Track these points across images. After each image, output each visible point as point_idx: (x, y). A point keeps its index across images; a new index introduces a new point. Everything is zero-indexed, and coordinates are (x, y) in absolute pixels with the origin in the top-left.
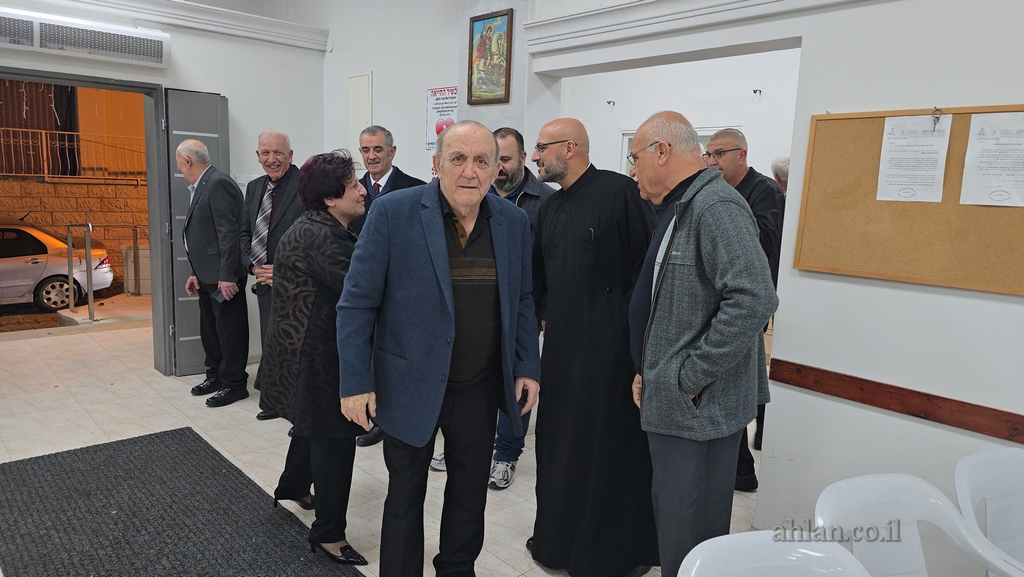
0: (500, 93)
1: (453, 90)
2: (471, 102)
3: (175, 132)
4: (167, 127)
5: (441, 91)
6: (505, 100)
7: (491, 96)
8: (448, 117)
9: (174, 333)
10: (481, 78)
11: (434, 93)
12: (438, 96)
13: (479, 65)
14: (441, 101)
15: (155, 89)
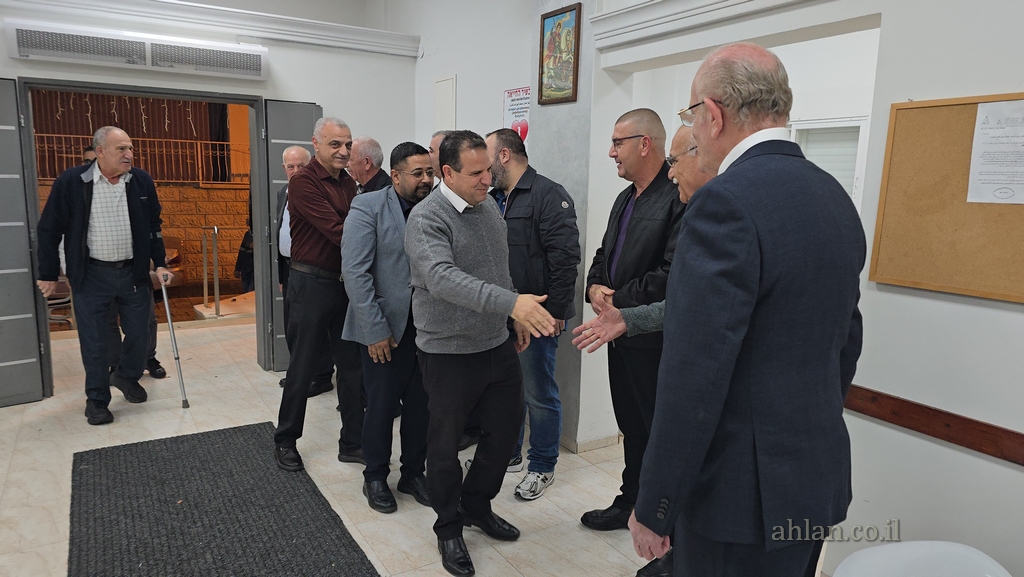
0: (568, 92)
1: (526, 90)
2: (542, 103)
3: (273, 141)
4: (267, 136)
5: (517, 91)
6: (573, 99)
7: (559, 94)
8: (522, 118)
9: (272, 331)
10: (551, 77)
11: (510, 94)
12: (514, 97)
13: (549, 63)
14: (516, 102)
15: (256, 101)
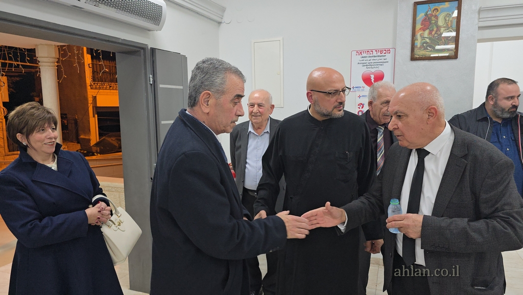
1: (382, 51)
2: (413, 58)
3: (161, 86)
4: (154, 81)
5: (368, 51)
6: (453, 57)
8: (377, 69)
11: (360, 53)
12: (365, 55)
13: (423, 34)
14: (368, 58)
15: (143, 48)
